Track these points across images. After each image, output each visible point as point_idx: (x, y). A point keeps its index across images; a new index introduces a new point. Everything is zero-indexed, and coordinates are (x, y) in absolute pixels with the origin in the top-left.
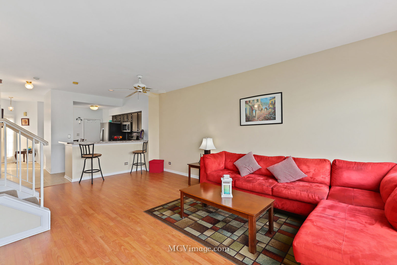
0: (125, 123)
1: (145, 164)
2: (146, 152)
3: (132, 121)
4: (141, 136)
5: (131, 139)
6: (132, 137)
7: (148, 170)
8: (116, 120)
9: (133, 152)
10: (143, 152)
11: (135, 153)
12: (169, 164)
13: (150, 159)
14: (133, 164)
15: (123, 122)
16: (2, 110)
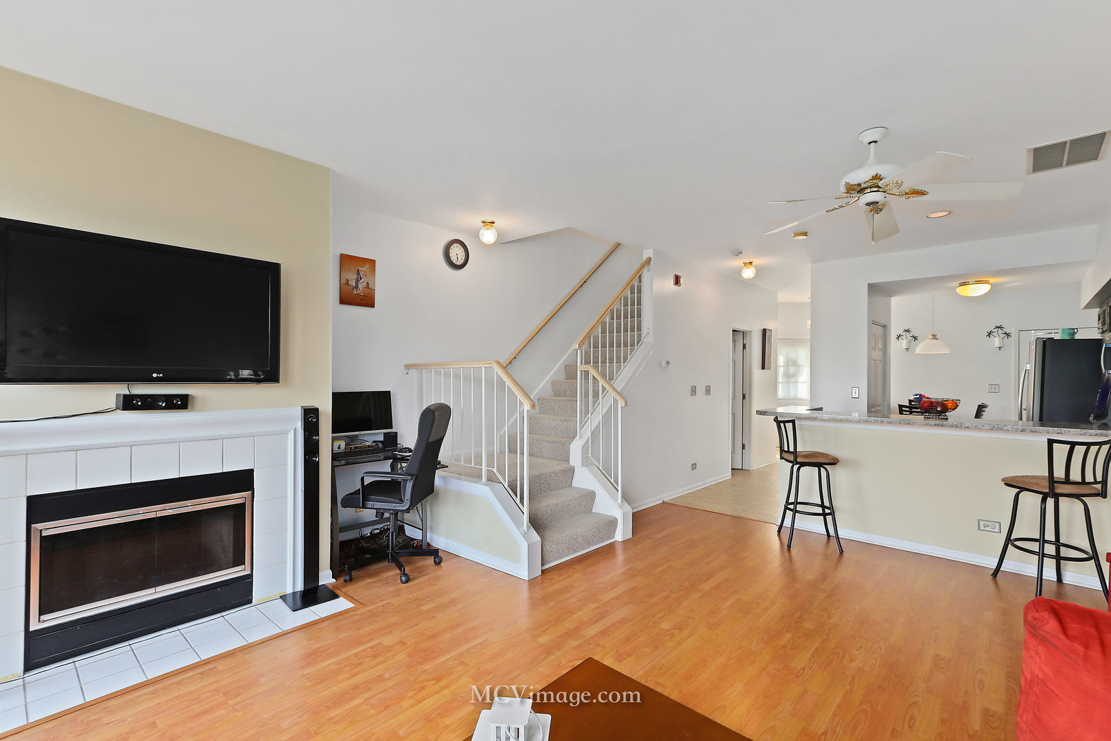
1: (1092, 557)
2: (1101, 493)
10: (1051, 488)
14: (1010, 540)
16: (764, 331)
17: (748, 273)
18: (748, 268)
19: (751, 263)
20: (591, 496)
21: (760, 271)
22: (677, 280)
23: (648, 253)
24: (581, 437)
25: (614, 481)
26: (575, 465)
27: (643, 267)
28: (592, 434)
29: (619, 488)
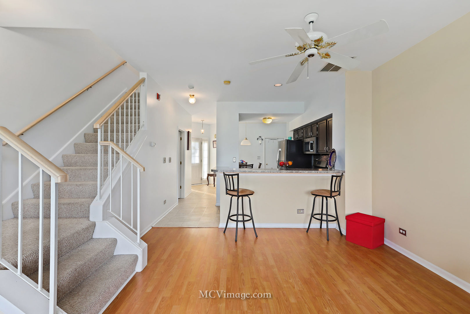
0: (307, 140)
1: (337, 219)
2: (339, 194)
3: (317, 135)
4: (330, 162)
5: (318, 165)
6: (320, 163)
7: (344, 232)
8: (298, 136)
9: (311, 192)
10: (331, 194)
11: (315, 194)
12: (400, 232)
13: (350, 210)
14: (312, 216)
15: (306, 138)
16: (188, 132)
17: (192, 101)
18: (192, 98)
19: (193, 95)
20: (114, 242)
21: (197, 101)
22: (158, 97)
23: (143, 75)
24: (101, 197)
25: (133, 227)
26: (95, 221)
27: (141, 83)
28: (112, 191)
29: (138, 232)
